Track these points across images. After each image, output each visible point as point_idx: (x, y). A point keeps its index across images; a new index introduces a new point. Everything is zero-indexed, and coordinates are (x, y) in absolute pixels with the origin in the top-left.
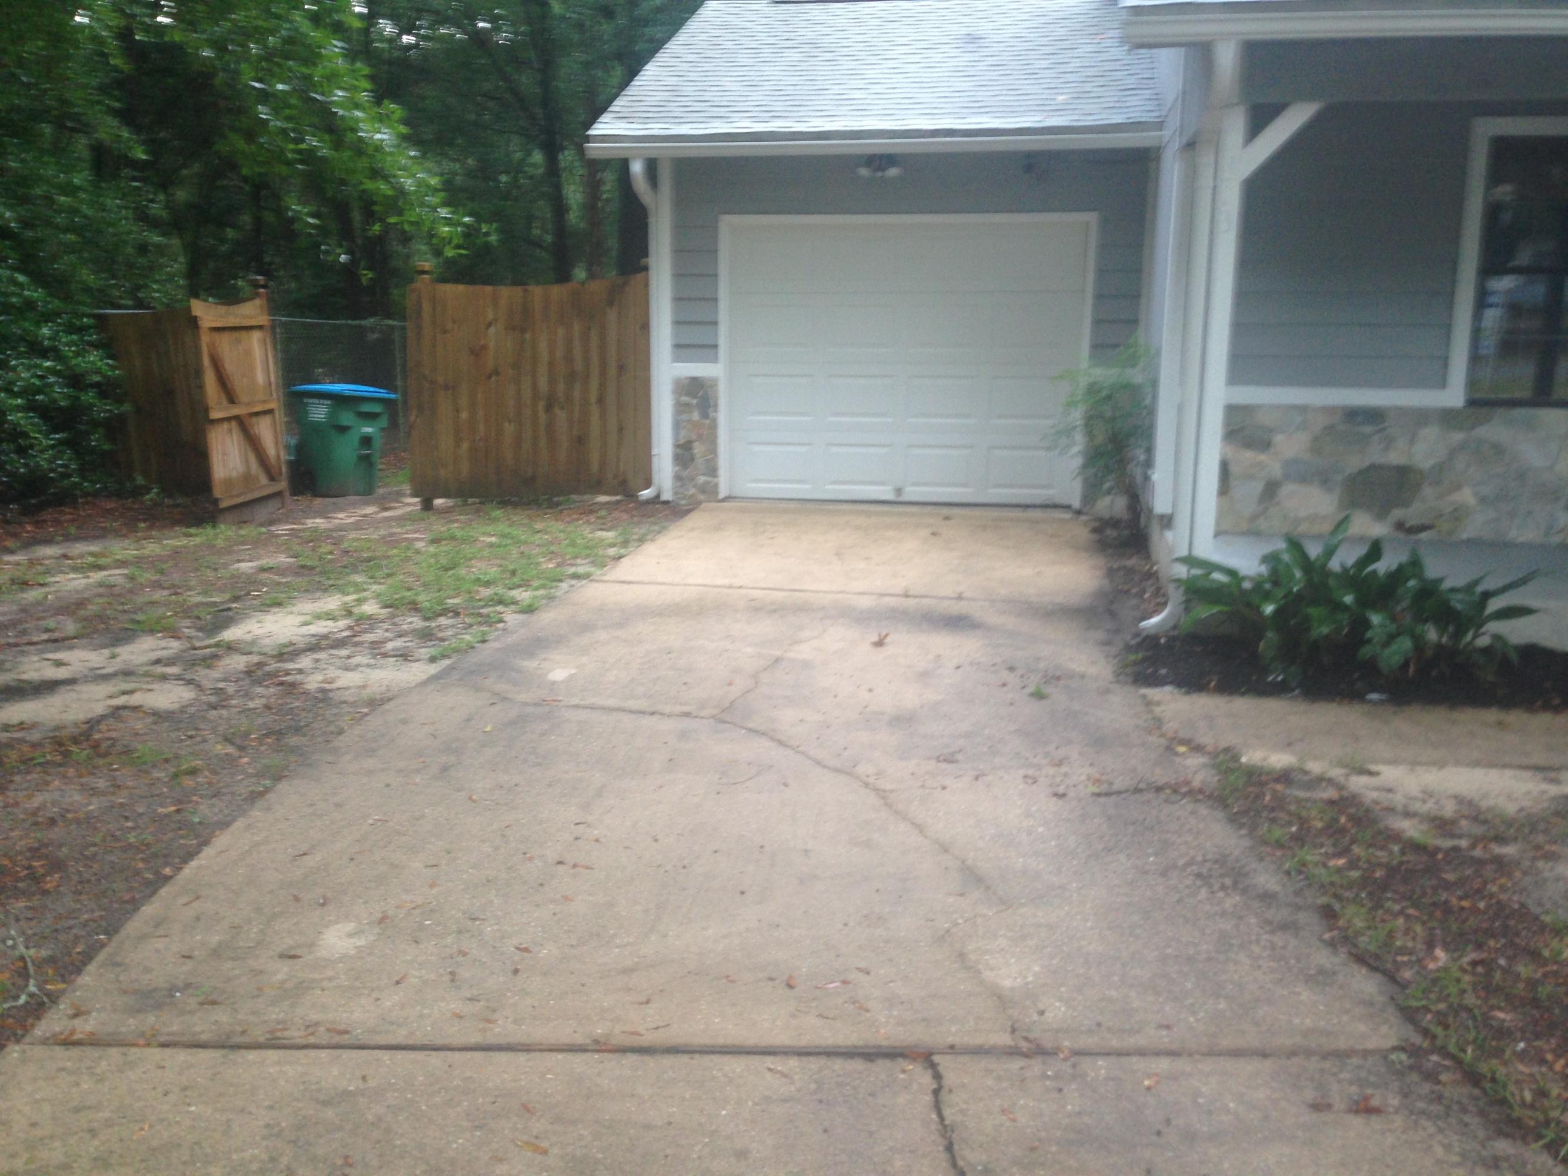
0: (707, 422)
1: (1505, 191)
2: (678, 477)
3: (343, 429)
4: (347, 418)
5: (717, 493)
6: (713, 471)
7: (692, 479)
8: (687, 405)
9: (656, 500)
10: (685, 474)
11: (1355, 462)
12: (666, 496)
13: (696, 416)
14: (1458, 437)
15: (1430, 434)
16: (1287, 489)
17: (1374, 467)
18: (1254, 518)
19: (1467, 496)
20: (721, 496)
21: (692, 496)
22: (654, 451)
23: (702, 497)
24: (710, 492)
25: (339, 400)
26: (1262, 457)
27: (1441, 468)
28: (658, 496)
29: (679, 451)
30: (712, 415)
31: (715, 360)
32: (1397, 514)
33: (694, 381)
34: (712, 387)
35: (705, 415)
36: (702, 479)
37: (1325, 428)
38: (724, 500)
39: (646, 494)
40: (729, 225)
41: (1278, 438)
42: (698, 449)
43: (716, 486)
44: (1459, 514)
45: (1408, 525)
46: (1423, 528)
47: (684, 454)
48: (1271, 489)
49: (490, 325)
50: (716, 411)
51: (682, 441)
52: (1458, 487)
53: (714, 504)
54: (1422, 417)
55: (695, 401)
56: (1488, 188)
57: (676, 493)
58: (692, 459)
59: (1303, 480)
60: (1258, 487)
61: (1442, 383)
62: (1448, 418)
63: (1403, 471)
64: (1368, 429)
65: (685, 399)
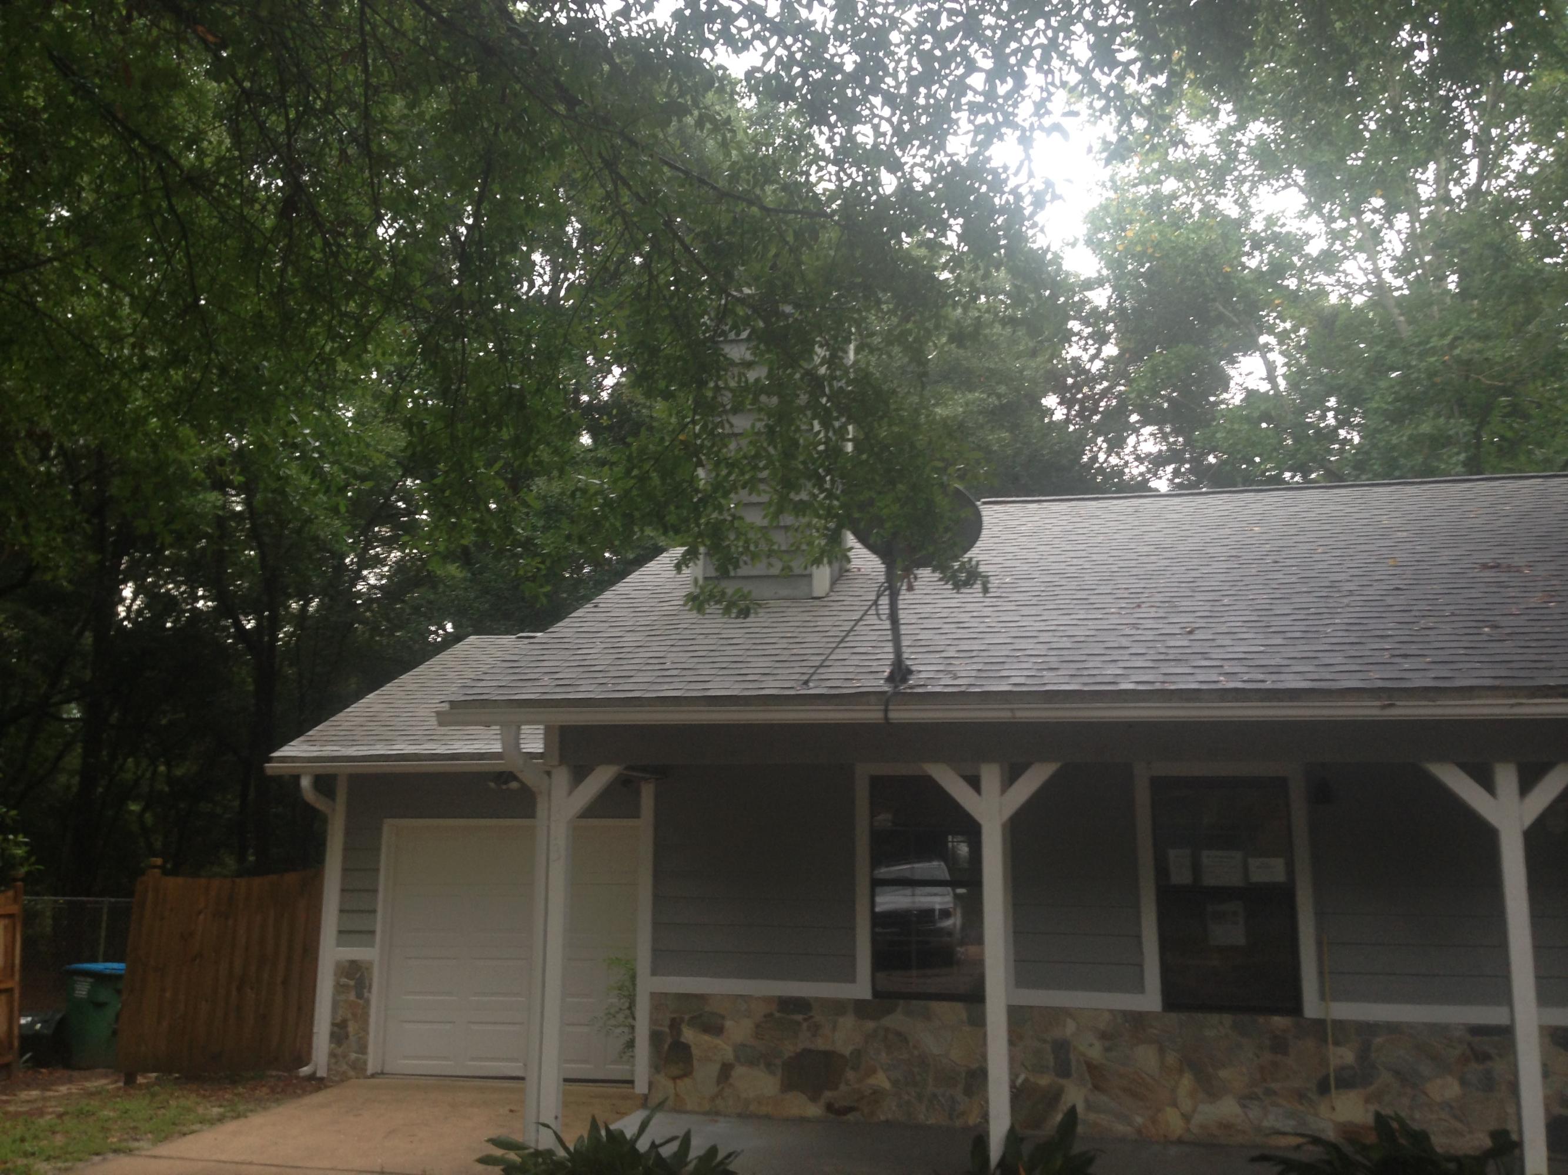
0: (361, 1002)
1: (885, 819)
2: (332, 1055)
3: (100, 1006)
4: (104, 995)
5: (366, 1070)
6: (363, 1049)
7: (345, 1056)
8: (345, 986)
9: (312, 1077)
10: (339, 1051)
11: (789, 1049)
12: (322, 1073)
13: (352, 996)
14: (870, 1025)
15: (848, 1022)
16: (739, 1070)
17: (806, 1052)
18: (713, 1099)
19: (881, 1080)
20: (369, 1072)
21: (344, 1072)
22: (315, 1030)
23: (352, 1073)
24: (359, 1068)
25: (100, 978)
26: (718, 1041)
27: (858, 1054)
28: (314, 1073)
29: (336, 1029)
30: (366, 995)
31: (372, 945)
32: (828, 1094)
33: (353, 963)
34: (367, 969)
35: (360, 996)
36: (353, 1056)
37: (765, 1016)
38: (373, 1076)
39: (305, 1070)
40: (389, 826)
41: (728, 1024)
42: (352, 1028)
43: (365, 1063)
44: (877, 1094)
45: (837, 1106)
46: (850, 1109)
47: (339, 1033)
48: (726, 1071)
49: (200, 913)
50: (370, 991)
51: (339, 1020)
52: (874, 1071)
53: (362, 1081)
54: (838, 1007)
55: (352, 983)
56: (873, 815)
57: (329, 1070)
58: (347, 1037)
59: (752, 1063)
60: (714, 1069)
61: (851, 978)
62: (860, 1008)
63: (829, 1056)
64: (799, 1017)
65: (344, 980)
